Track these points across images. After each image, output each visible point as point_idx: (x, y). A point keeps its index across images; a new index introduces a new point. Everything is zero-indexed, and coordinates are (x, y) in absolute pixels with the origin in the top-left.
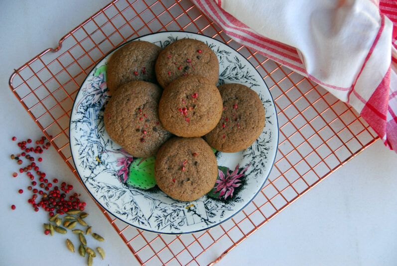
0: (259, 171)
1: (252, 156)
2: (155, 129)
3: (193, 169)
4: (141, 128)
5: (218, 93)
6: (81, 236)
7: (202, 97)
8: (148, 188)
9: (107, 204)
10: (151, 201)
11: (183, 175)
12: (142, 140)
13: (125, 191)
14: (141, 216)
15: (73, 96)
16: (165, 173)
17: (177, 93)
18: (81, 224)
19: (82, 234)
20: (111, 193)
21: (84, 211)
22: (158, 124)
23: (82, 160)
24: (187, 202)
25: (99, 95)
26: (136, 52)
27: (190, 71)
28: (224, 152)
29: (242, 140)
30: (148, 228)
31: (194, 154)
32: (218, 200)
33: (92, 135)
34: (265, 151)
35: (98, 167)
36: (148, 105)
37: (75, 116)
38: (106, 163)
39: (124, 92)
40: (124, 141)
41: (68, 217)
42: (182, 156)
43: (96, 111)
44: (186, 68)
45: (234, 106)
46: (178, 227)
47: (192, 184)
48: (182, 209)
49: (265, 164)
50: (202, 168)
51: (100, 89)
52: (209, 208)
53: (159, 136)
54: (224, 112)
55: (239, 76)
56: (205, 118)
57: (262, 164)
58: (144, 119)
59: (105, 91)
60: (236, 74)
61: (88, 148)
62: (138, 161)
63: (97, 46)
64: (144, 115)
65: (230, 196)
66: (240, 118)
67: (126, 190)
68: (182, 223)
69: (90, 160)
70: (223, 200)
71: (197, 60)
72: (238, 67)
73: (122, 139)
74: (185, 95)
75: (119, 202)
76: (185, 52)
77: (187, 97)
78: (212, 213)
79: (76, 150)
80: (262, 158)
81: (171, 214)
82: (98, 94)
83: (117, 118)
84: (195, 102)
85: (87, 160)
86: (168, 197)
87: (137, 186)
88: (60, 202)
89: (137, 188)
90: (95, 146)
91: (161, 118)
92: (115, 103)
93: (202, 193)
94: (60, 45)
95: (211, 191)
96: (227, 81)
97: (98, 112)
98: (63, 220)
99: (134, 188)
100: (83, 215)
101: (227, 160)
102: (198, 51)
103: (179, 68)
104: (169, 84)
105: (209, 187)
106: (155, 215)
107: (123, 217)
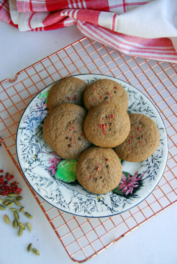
0: (153, 177)
1: (148, 166)
2: (79, 139)
3: (105, 170)
4: (69, 137)
5: (128, 117)
6: (16, 214)
7: (117, 118)
8: (69, 182)
9: (39, 189)
10: (71, 191)
11: (97, 173)
12: (69, 146)
13: (52, 182)
14: (63, 201)
15: (22, 112)
16: (84, 171)
17: (99, 113)
18: (17, 205)
19: (17, 212)
20: (42, 182)
21: (20, 195)
22: (82, 135)
23: (24, 156)
24: (98, 195)
25: (41, 112)
26: (71, 84)
27: (109, 100)
28: (128, 161)
29: (142, 153)
30: (67, 210)
31: (106, 160)
32: (121, 195)
33: (32, 139)
34: (157, 163)
35: (34, 162)
36: (76, 121)
37: (22, 125)
38: (41, 160)
39: (60, 110)
40: (56, 145)
41: (8, 199)
42: (98, 160)
43: (37, 123)
44: (106, 98)
45: (138, 129)
46: (90, 212)
47: (103, 181)
48: (93, 199)
49: (157, 172)
50: (112, 170)
51: (42, 107)
52: (114, 200)
53: (82, 144)
54: (131, 132)
55: (142, 109)
56: (117, 134)
57: (155, 172)
58: (72, 130)
59: (45, 109)
60: (140, 108)
61: (28, 148)
62: (63, 162)
63: (42, 80)
64: (73, 128)
65: (130, 193)
66: (142, 137)
67: (54, 181)
68: (94, 210)
69: (30, 156)
70: (124, 196)
71: (114, 94)
72: (141, 103)
73: (55, 143)
74: (105, 115)
75: (48, 189)
76: (106, 87)
77: (106, 117)
78: (116, 204)
79: (20, 148)
80: (155, 168)
81: (85, 202)
82: (40, 111)
83: (53, 128)
84: (112, 121)
85: (28, 156)
86: (84, 189)
87: (62, 179)
88: (4, 186)
89: (62, 181)
90: (34, 147)
91: (85, 131)
92: (52, 117)
93: (110, 189)
94: (16, 78)
95: (116, 189)
96: (133, 112)
97: (39, 124)
98: (4, 200)
99: (59, 180)
100: (19, 198)
101: (129, 167)
102: (115, 88)
103: (101, 98)
104: (92, 108)
105: (115, 185)
106: (73, 201)
107: (50, 201)
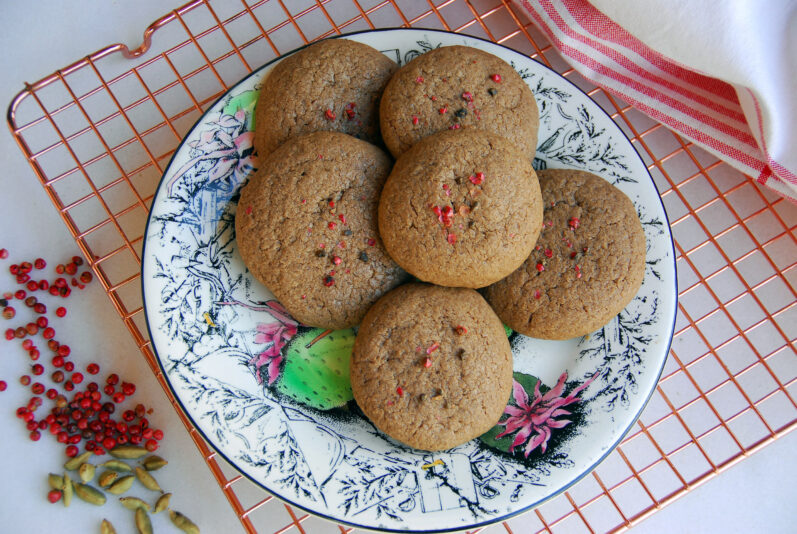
0: (620, 393)
1: (603, 354)
2: (362, 257)
3: (452, 367)
4: (328, 250)
5: (536, 182)
6: (141, 516)
7: (494, 184)
8: (327, 407)
9: (219, 433)
10: (334, 441)
11: (424, 378)
12: (328, 281)
13: (268, 408)
14: (305, 475)
15: (163, 163)
16: (379, 369)
17: (433, 167)
18: (144, 485)
19: (144, 511)
20: (231, 408)
21: (157, 453)
22: (372, 243)
23: (169, 315)
24: (427, 453)
25: (231, 162)
26: (336, 62)
27: (468, 121)
28: (533, 336)
29: (585, 308)
30: (318, 507)
31: (457, 331)
32: (507, 456)
33: (200, 258)
34: (638, 345)
35: (206, 338)
36: (352, 193)
37: (164, 206)
38: (228, 332)
39: (296, 155)
40: (280, 277)
41: (114, 464)
42: (427, 331)
43: (218, 200)
44: (459, 113)
45: (570, 222)
46: (399, 513)
47: (445, 406)
48: (410, 468)
49: (636, 376)
50: (476, 367)
51: (235, 146)
52: (484, 473)
53: (371, 276)
54: (544, 234)
55: (587, 155)
56: (496, 239)
57: (630, 376)
58: (339, 227)
59: (246, 153)
60: (580, 150)
61: (185, 289)
62: (309, 337)
63: (237, 50)
64: (341, 217)
65: (539, 448)
66: (584, 252)
67: (272, 404)
68: (410, 505)
69: (189, 318)
70: (519, 457)
71: (487, 98)
72: (585, 132)
73: (277, 272)
74: (451, 175)
75: (251, 433)
76: (460, 74)
77: (457, 181)
78: (488, 488)
79: (155, 289)
80: (628, 361)
81: (382, 479)
82: (228, 158)
83: (270, 217)
84: (477, 193)
85: (182, 317)
86: (377, 434)
87: (301, 398)
88: (99, 422)
89: (302, 404)
90: (205, 285)
91: (382, 230)
92: (268, 180)
93: (471, 433)
94: (147, 41)
95: (491, 433)
96: (554, 164)
97: (222, 204)
98: (100, 470)
99: (293, 402)
100: (152, 463)
101: (538, 359)
102: (492, 77)
103: (440, 112)
104: (409, 147)
105: (486, 419)
106: (341, 475)
107: (258, 473)
